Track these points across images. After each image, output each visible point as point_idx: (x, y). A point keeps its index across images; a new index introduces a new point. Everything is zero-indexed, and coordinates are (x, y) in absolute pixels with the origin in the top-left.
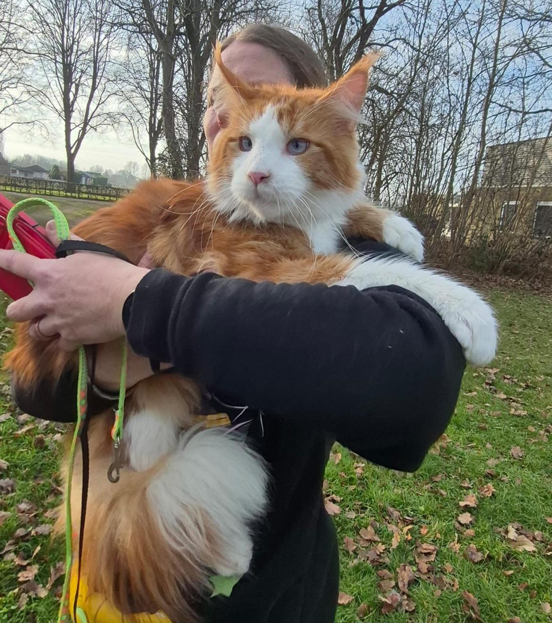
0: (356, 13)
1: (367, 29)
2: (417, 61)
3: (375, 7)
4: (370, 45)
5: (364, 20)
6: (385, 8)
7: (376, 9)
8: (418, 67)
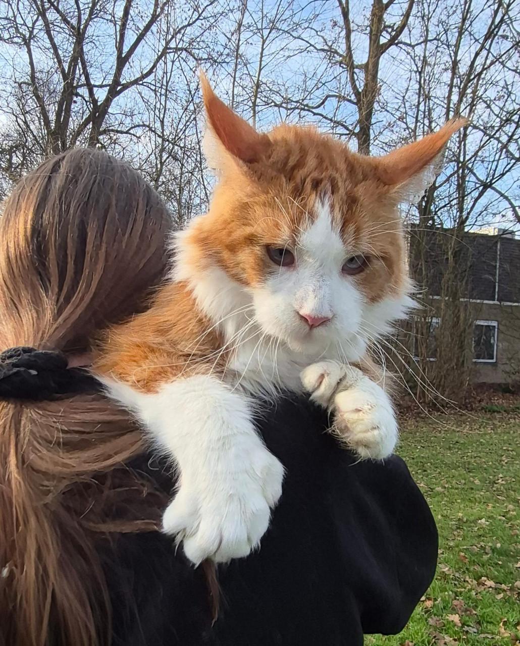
0: (83, 91)
1: (99, 112)
2: (163, 150)
3: (106, 86)
4: (105, 132)
5: (95, 102)
6: (119, 88)
7: (108, 88)
8: (164, 158)
